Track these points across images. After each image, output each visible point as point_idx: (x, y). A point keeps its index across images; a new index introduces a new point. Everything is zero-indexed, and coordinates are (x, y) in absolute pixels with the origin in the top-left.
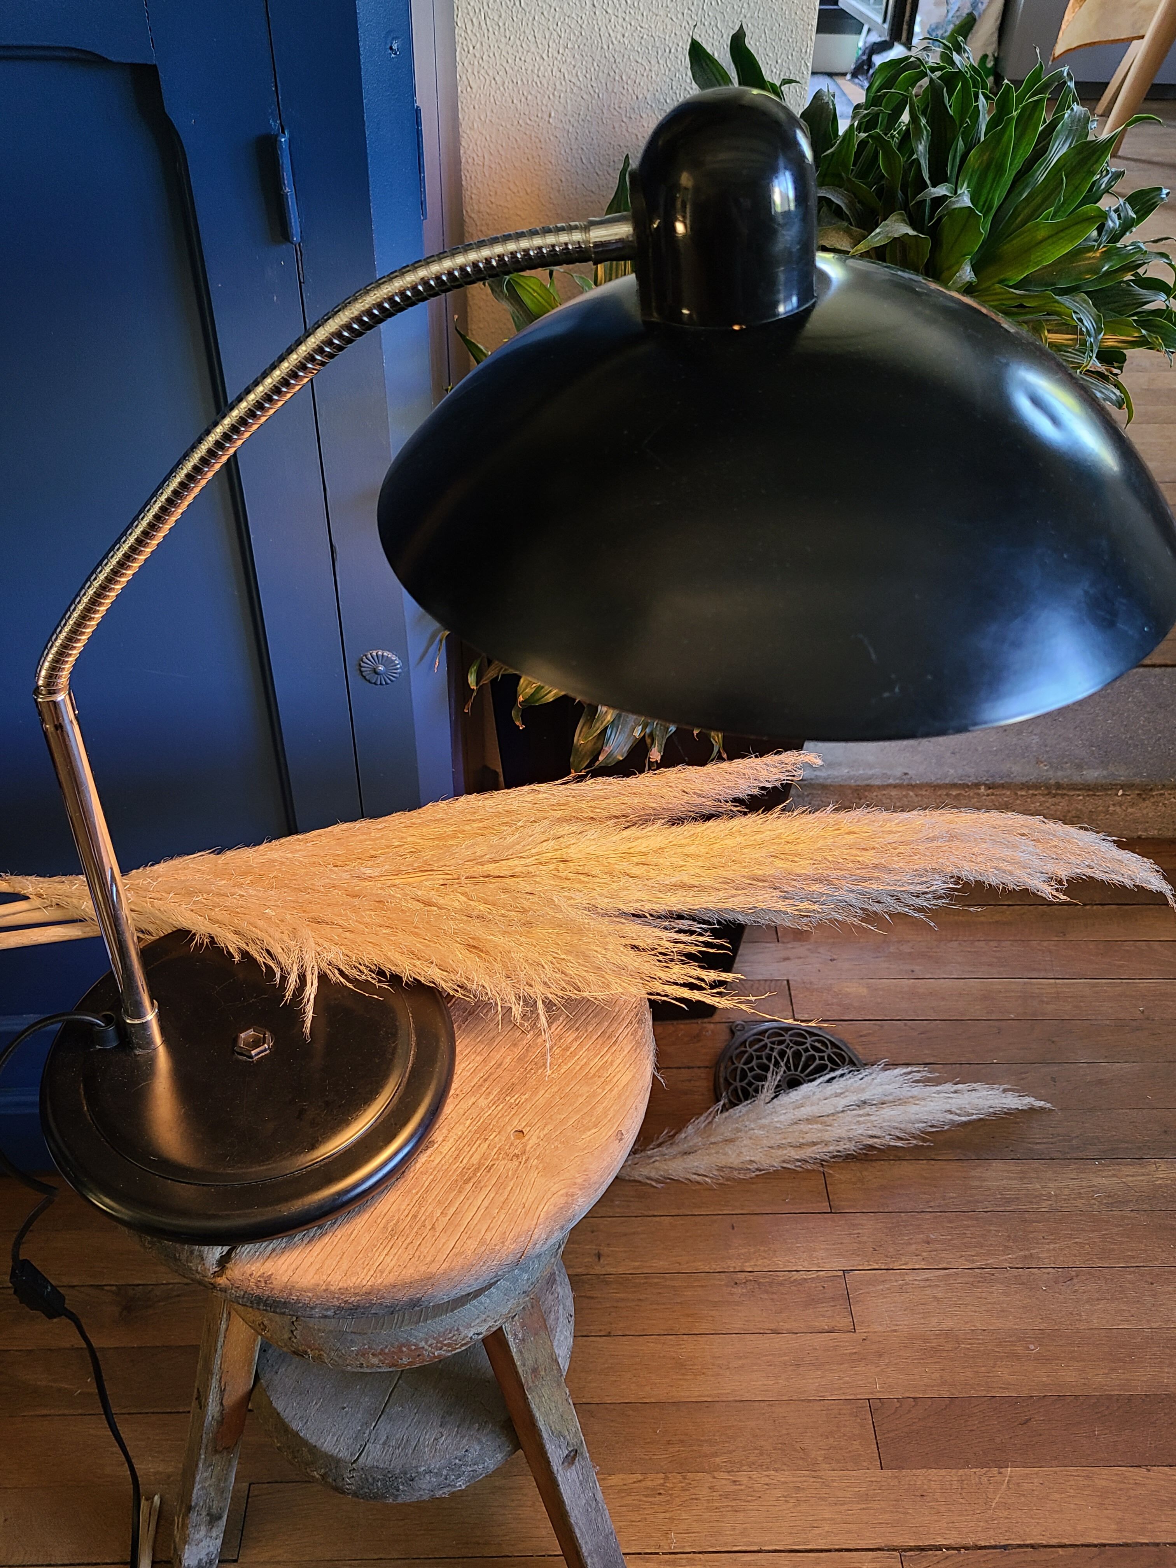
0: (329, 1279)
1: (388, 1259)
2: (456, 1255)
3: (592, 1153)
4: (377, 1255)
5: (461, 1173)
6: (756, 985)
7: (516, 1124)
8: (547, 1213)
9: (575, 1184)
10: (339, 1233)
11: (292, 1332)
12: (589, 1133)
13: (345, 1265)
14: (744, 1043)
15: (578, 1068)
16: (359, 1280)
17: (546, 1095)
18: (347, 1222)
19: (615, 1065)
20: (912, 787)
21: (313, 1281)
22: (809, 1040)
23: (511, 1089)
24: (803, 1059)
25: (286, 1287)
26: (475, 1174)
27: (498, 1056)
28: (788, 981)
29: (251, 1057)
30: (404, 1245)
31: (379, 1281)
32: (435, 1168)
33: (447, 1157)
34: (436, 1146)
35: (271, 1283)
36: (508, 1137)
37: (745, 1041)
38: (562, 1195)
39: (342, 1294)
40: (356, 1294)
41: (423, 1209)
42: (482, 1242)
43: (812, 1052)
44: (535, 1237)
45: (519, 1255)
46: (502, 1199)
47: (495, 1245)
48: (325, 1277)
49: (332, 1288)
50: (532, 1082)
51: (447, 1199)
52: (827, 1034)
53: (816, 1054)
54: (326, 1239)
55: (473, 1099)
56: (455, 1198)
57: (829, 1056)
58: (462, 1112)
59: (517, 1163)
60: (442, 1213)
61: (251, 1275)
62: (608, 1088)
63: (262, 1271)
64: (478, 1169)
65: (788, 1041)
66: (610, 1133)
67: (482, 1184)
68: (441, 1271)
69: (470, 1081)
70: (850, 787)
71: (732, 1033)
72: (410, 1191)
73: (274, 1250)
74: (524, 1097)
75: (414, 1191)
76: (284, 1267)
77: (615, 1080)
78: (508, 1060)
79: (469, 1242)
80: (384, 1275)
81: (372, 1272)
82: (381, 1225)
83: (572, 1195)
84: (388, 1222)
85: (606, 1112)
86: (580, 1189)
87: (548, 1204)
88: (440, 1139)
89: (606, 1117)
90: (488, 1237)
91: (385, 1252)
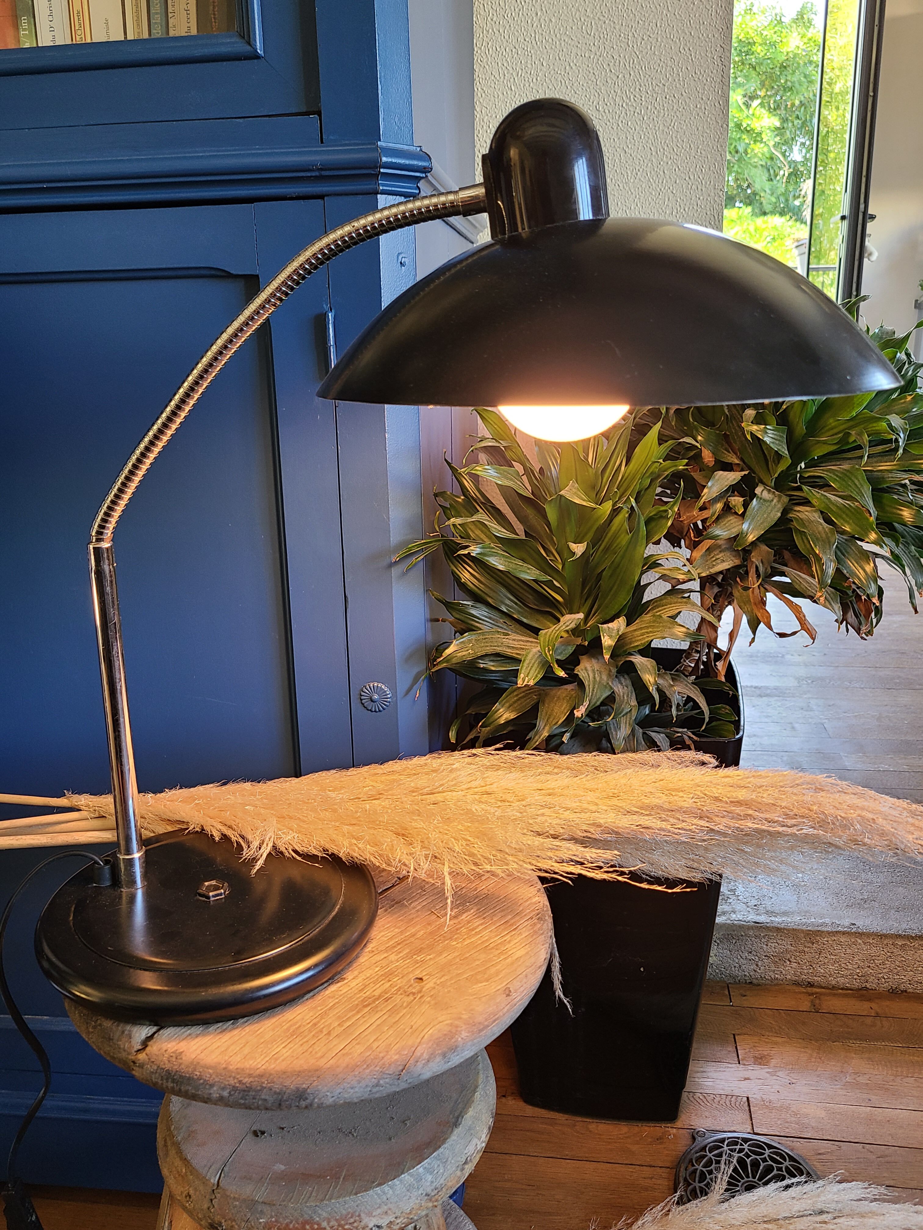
0: (230, 1060)
1: (284, 1051)
2: (344, 1055)
3: (480, 999)
4: (275, 1046)
5: (362, 1000)
6: (718, 1099)
7: (418, 973)
8: (431, 1035)
9: (460, 1018)
10: (247, 1029)
11: (211, 1200)
12: (480, 985)
13: (246, 1050)
14: (703, 1149)
15: (480, 942)
16: (255, 1063)
17: (449, 957)
18: (257, 1023)
19: (512, 943)
20: (860, 935)
21: (216, 1060)
22: (767, 1152)
23: (420, 951)
24: (761, 1168)
25: (192, 1063)
26: (374, 1002)
27: (414, 930)
28: (748, 1098)
29: (208, 898)
30: (301, 1043)
31: (272, 1066)
32: (341, 995)
33: (353, 989)
34: (346, 981)
35: (181, 1059)
36: (410, 980)
37: (706, 1146)
38: (447, 1024)
39: (238, 1074)
40: (250, 1075)
41: (323, 1021)
42: (369, 1048)
43: (770, 1163)
44: (418, 1053)
45: (401, 1068)
46: (394, 1021)
47: (380, 1053)
48: (227, 1058)
49: (231, 1067)
50: (439, 948)
51: (345, 1016)
52: (786, 1148)
53: (774, 1165)
54: (236, 1032)
55: (386, 955)
56: (353, 1016)
57: (787, 1168)
58: (374, 962)
59: (412, 998)
60: (339, 1025)
61: (166, 1051)
62: (502, 957)
63: (176, 1048)
64: (378, 999)
65: (746, 1150)
66: (499, 987)
67: (379, 1009)
68: (328, 1065)
69: (386, 943)
70: (802, 931)
71: (694, 1139)
72: (316, 1007)
73: (190, 1035)
74: (429, 957)
75: (319, 1008)
76: (195, 1048)
77: (510, 953)
78: (422, 933)
79: (357, 1047)
80: (278, 1061)
81: (267, 1059)
82: (285, 1027)
83: (457, 1027)
84: (291, 1026)
85: (498, 973)
86: (465, 1024)
87: (433, 1029)
88: (350, 978)
89: (497, 976)
90: (375, 1045)
91: (283, 1045)
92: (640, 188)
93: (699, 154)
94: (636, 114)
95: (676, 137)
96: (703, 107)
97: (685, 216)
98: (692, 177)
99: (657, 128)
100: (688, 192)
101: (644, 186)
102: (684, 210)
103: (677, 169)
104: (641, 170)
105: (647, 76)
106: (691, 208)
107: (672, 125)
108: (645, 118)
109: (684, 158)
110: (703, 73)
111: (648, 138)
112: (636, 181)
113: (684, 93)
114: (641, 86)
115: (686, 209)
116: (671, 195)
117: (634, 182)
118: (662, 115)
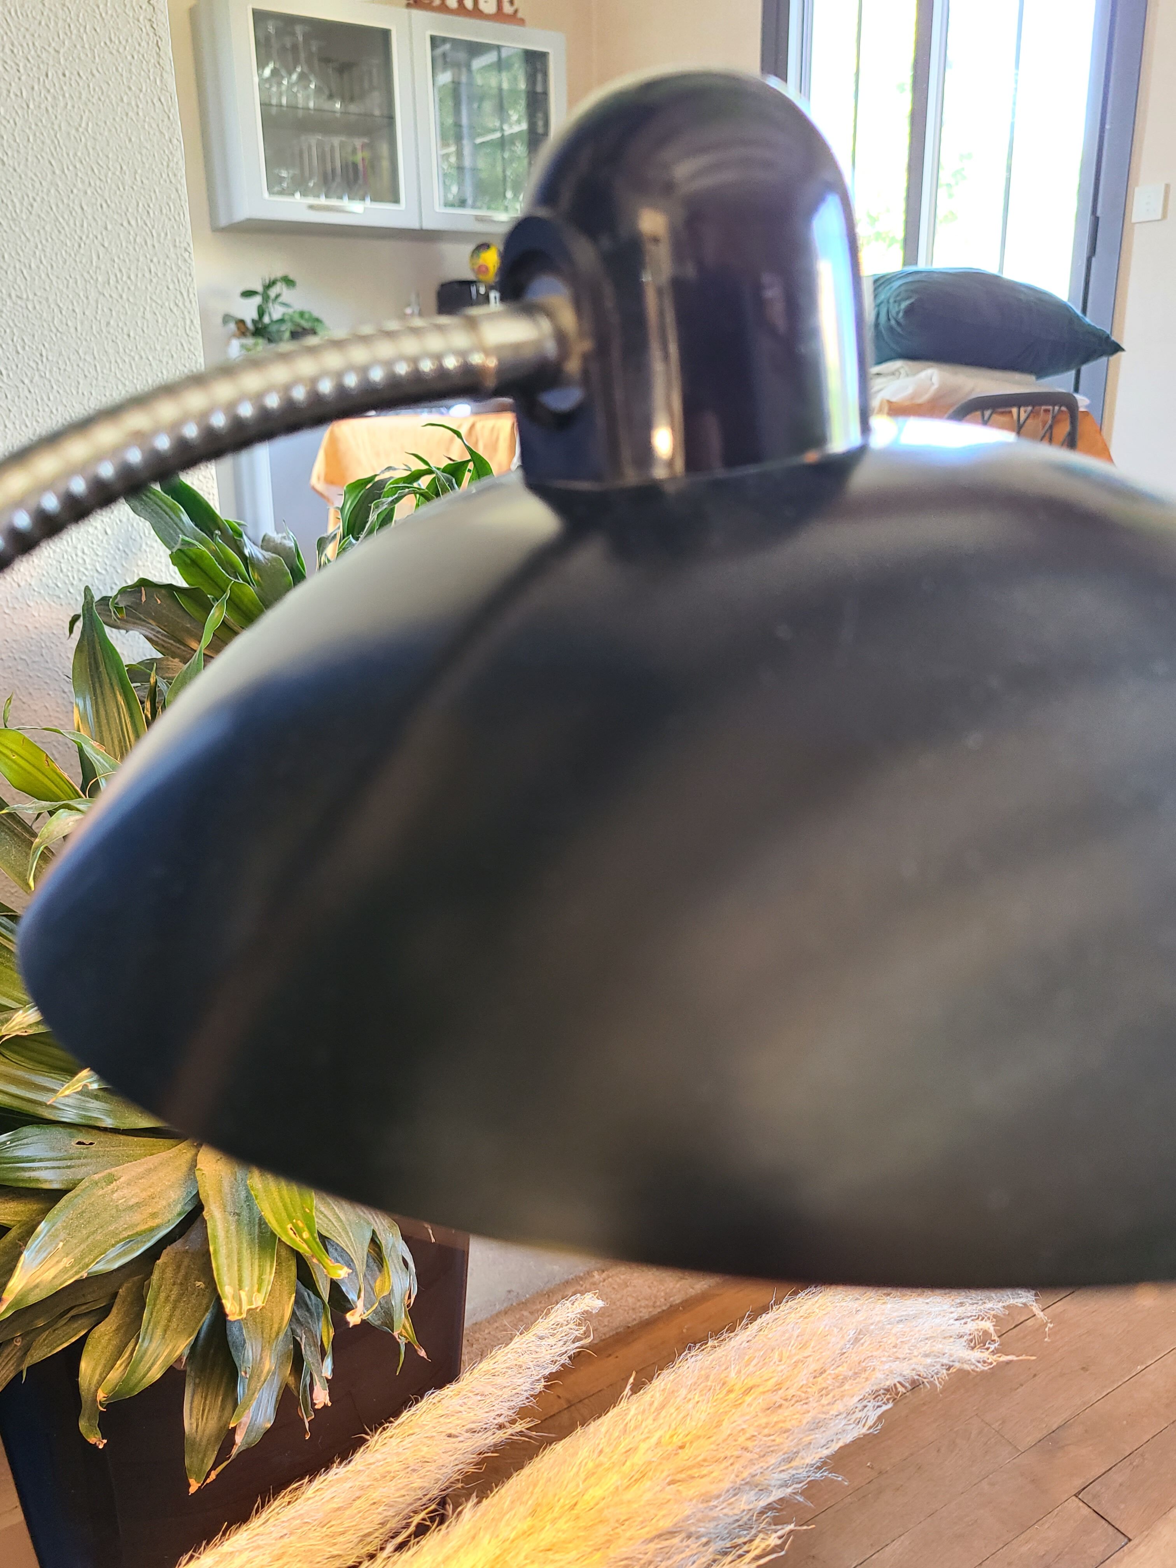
92: (42, 231)
93: (139, 183)
94: (12, 95)
95: (93, 149)
96: (133, 103)
97: (132, 288)
98: (133, 222)
99: (56, 128)
100: (131, 248)
101: (48, 228)
102: (129, 278)
103: (104, 205)
104: (38, 199)
105: (22, 29)
106: (140, 275)
107: (83, 125)
108: (31, 106)
109: (114, 186)
110: (124, 42)
111: (43, 143)
112: (32, 218)
113: (95, 72)
114: (13, 45)
115: (133, 277)
116: (101, 250)
117: (28, 219)
118: (62, 104)
